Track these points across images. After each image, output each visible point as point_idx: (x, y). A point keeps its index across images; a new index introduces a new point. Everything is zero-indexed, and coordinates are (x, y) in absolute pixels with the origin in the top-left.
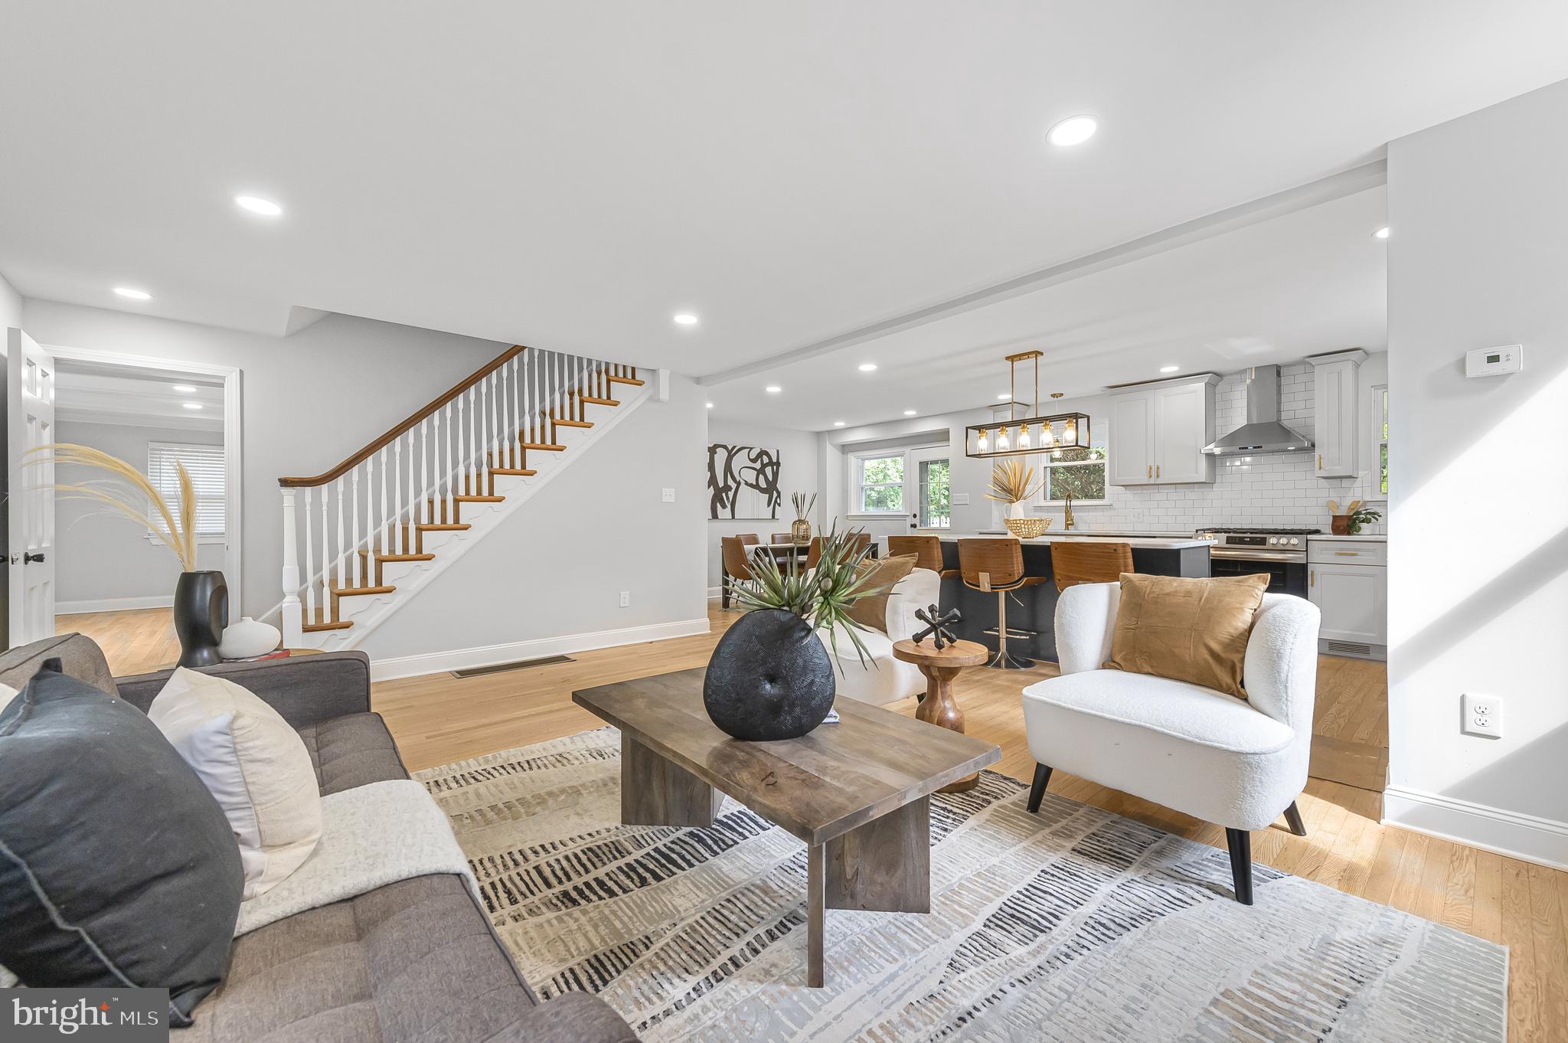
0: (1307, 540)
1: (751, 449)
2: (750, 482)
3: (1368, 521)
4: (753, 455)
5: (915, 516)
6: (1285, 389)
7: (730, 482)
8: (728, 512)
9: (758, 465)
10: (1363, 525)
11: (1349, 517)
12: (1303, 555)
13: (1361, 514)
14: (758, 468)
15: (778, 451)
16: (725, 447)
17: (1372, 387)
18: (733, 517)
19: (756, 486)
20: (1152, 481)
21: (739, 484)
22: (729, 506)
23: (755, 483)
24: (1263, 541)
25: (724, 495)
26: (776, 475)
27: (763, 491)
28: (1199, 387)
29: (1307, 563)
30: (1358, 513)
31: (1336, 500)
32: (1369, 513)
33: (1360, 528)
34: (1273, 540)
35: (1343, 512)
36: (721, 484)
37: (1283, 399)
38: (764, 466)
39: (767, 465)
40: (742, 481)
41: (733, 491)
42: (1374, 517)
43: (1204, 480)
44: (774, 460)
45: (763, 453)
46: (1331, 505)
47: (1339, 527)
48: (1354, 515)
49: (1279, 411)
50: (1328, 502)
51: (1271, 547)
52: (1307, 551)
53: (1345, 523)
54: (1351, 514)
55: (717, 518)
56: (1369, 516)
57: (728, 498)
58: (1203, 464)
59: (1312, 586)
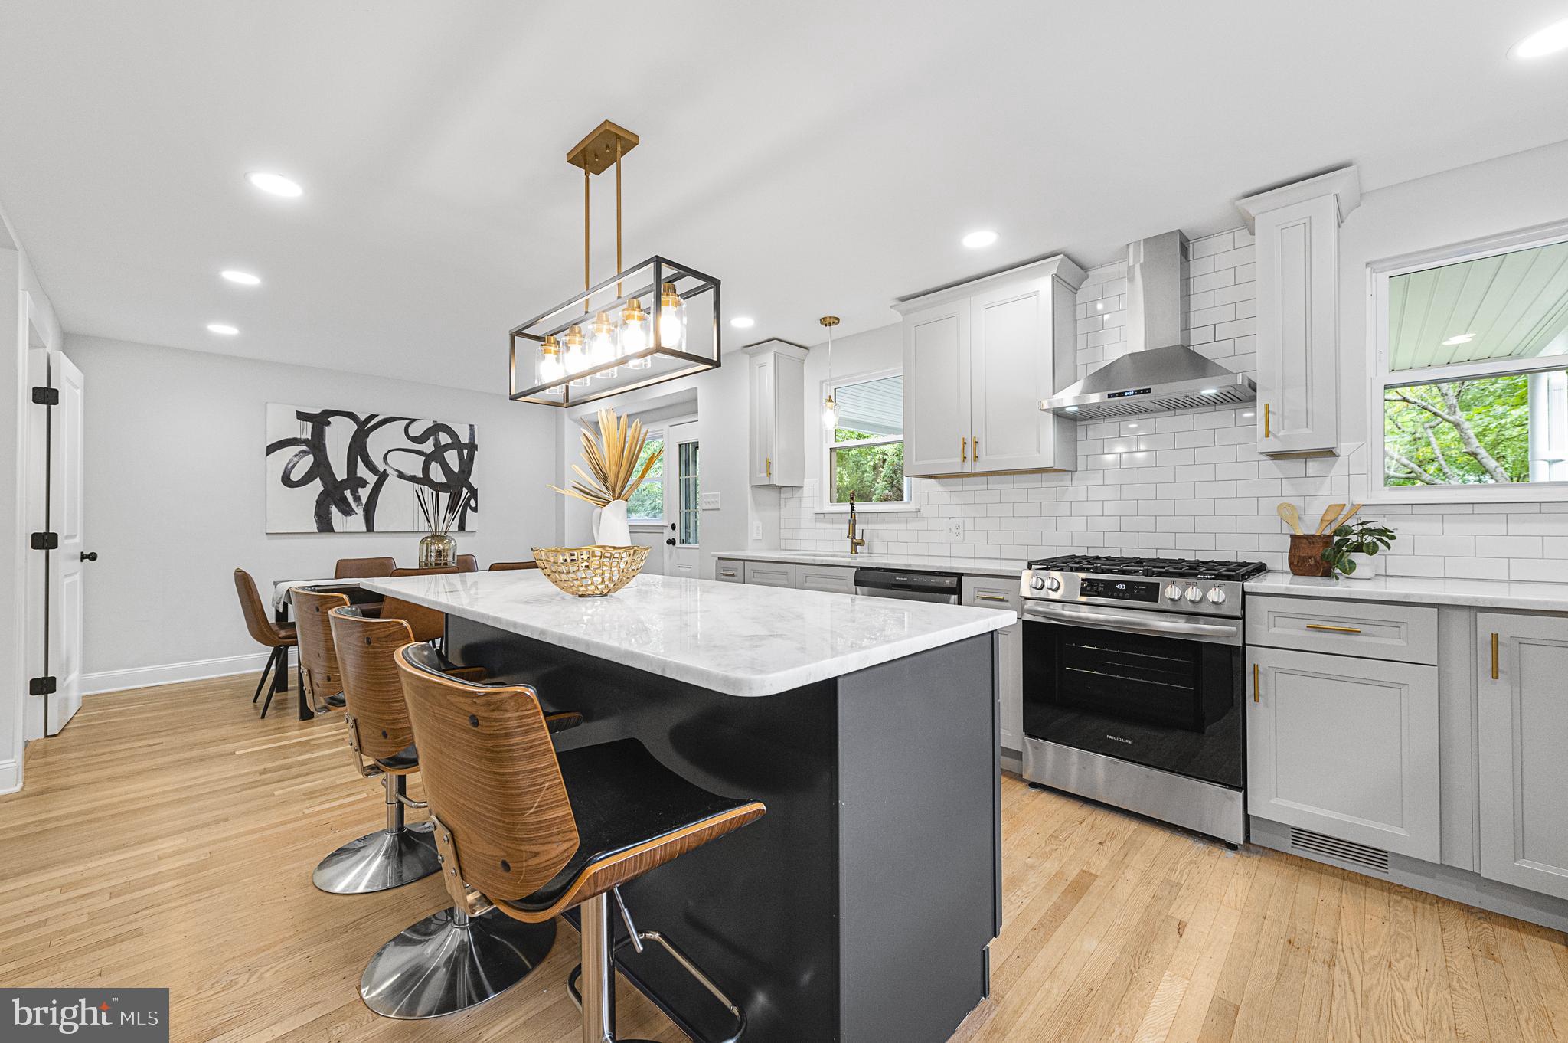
0: (1244, 594)
1: (413, 421)
2: (408, 472)
3: (1372, 550)
4: (416, 430)
5: (673, 527)
6: (1197, 285)
7: (362, 471)
8: (357, 521)
9: (428, 447)
10: (1359, 558)
11: (1326, 540)
12: (1233, 628)
13: (1352, 532)
14: (428, 452)
15: (471, 426)
16: (351, 415)
17: (1368, 264)
18: (370, 528)
19: (425, 480)
20: (967, 469)
21: (383, 477)
22: (360, 512)
23: (420, 475)
24: (1151, 593)
25: (348, 493)
26: (467, 465)
27: (438, 488)
28: (1042, 285)
29: (1244, 644)
30: (1344, 531)
31: (1297, 502)
32: (1369, 531)
33: (1352, 565)
34: (1171, 591)
35: (1310, 527)
36: (340, 473)
37: (1195, 302)
38: (440, 449)
39: (448, 447)
40: (389, 471)
41: (369, 488)
42: (1380, 540)
43: (1050, 464)
44: (464, 439)
45: (436, 429)
46: (1286, 512)
47: (1304, 560)
48: (1336, 533)
49: (1186, 329)
50: (1280, 507)
51: (1169, 606)
52: (1243, 617)
53: (1318, 551)
54: (1328, 532)
55: (331, 530)
56: (1368, 539)
57: (357, 499)
58: (1049, 429)
59: (1256, 700)
